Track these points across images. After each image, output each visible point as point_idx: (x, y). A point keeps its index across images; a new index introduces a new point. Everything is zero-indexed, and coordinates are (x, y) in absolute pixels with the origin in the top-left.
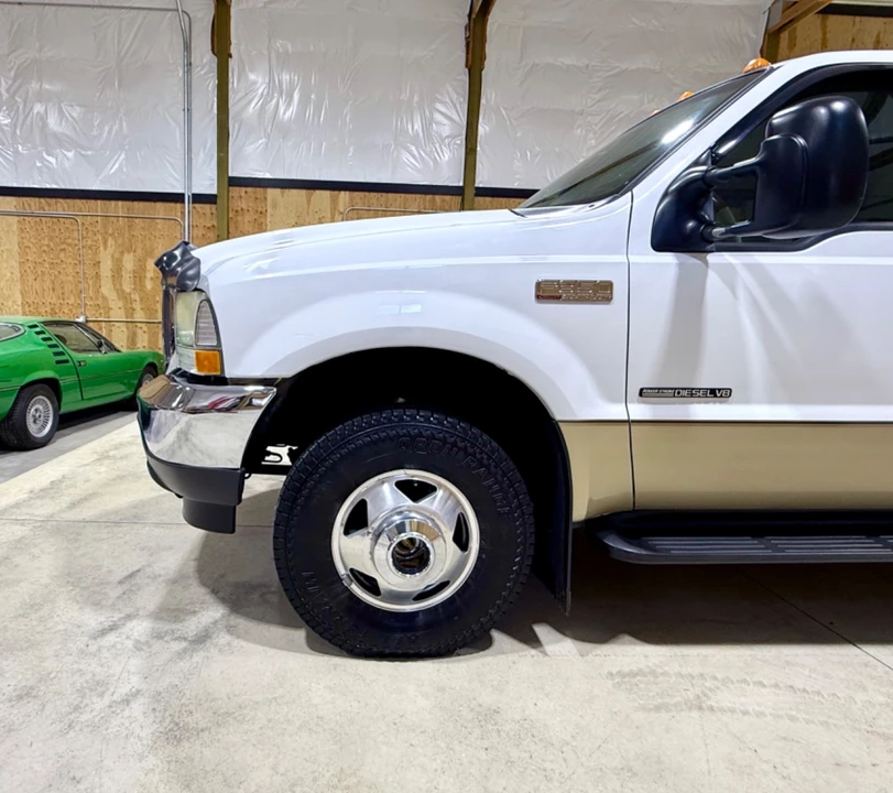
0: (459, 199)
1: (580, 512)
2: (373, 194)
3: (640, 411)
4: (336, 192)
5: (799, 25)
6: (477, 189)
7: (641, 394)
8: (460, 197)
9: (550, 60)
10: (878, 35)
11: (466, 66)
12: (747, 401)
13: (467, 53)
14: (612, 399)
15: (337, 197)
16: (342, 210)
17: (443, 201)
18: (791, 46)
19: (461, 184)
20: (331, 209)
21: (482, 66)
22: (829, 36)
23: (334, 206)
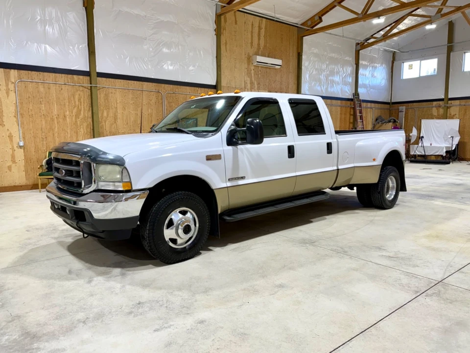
0: (88, 78)
1: (219, 212)
2: (34, 72)
3: (229, 184)
4: (8, 70)
5: (227, 15)
6: (98, 73)
7: (229, 180)
8: (89, 77)
10: (252, 22)
11: (84, 6)
12: (248, 179)
14: (223, 182)
15: (9, 73)
16: (13, 81)
17: (78, 78)
18: (225, 21)
19: (88, 70)
20: (5, 80)
21: (93, 8)
22: (237, 19)
23: (7, 78)
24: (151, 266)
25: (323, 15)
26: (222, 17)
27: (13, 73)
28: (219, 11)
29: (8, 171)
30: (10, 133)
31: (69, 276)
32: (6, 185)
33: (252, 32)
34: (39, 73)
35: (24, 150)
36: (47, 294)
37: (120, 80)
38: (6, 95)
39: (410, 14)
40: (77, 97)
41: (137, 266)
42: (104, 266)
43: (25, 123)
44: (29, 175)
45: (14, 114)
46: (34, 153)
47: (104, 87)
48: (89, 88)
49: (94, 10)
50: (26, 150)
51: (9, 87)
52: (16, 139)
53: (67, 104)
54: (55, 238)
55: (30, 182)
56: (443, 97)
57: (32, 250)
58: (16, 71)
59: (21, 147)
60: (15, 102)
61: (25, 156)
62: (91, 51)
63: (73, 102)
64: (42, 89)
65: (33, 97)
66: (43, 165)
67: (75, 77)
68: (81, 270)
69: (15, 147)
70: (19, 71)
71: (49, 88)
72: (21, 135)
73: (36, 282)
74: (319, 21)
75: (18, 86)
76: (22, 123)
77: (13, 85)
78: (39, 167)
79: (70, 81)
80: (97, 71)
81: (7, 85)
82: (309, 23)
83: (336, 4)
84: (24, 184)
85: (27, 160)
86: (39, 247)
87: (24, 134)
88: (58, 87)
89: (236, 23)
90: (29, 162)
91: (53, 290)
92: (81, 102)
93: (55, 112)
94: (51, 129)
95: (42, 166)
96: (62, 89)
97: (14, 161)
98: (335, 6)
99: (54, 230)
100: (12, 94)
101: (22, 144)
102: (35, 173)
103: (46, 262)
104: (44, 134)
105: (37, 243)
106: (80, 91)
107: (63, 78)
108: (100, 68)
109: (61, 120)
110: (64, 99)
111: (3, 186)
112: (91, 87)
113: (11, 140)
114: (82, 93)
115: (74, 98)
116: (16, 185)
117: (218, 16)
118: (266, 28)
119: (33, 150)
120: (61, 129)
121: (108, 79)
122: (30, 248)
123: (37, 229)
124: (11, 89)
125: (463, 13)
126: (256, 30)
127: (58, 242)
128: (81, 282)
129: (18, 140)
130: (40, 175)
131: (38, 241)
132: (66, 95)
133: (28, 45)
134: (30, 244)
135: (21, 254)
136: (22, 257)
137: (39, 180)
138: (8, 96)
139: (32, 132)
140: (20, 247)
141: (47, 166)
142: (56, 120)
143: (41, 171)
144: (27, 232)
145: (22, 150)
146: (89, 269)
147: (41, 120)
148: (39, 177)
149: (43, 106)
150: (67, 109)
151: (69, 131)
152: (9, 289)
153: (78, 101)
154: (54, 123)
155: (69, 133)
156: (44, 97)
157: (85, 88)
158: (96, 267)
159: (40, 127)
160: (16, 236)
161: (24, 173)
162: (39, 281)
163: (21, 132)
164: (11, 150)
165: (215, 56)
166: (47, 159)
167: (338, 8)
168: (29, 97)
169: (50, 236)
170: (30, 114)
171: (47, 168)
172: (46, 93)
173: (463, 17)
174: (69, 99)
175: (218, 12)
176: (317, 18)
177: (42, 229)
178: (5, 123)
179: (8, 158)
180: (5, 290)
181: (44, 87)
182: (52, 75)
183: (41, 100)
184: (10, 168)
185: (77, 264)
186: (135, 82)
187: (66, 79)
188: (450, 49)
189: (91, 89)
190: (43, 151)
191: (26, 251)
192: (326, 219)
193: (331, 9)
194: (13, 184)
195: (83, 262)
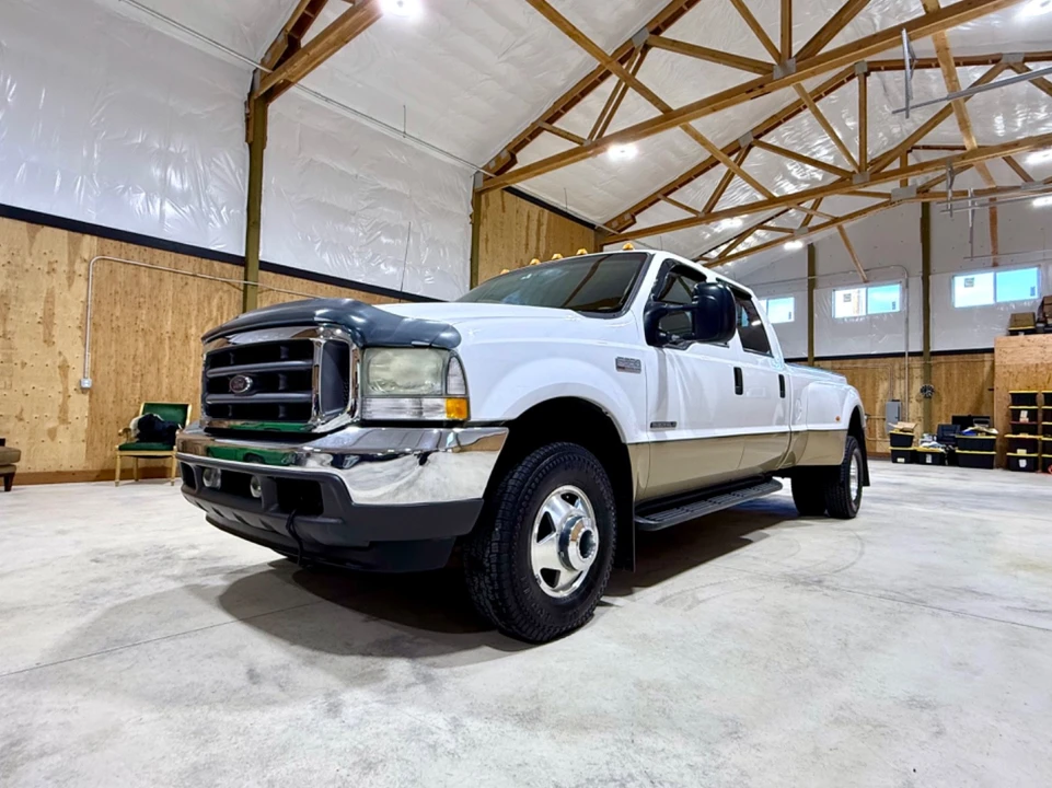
2: (132, 246)
3: (651, 436)
4: (78, 235)
5: (491, 194)
7: (652, 426)
8: (243, 267)
9: (327, 161)
10: (528, 215)
11: (247, 141)
12: (681, 428)
13: (247, 128)
14: (642, 430)
15: (80, 241)
17: (223, 268)
18: (488, 205)
19: (243, 254)
20: (69, 253)
21: (263, 146)
22: (506, 204)
23: (74, 251)
24: (486, 649)
25: (637, 213)
26: (483, 196)
27: (89, 242)
28: (480, 185)
29: (48, 440)
30: (65, 361)
31: (255, 689)
32: (38, 470)
33: (528, 228)
34: (143, 248)
35: (90, 396)
36: (195, 769)
37: (301, 280)
38: (66, 282)
39: (761, 226)
40: (215, 302)
41: (452, 652)
42: (352, 654)
43: (101, 342)
44: (95, 449)
45: (78, 322)
46: (111, 406)
47: (270, 290)
48: (242, 288)
49: (265, 151)
50: (94, 396)
51: (77, 267)
52: (76, 375)
53: (195, 312)
54: (176, 578)
55: (95, 466)
56: (805, 355)
57: (117, 609)
58: (95, 238)
59: (84, 390)
60: (83, 299)
61: (91, 409)
62: (252, 220)
63: (206, 311)
64: (144, 278)
65: (126, 292)
66: (129, 430)
67: (217, 264)
68: (284, 667)
69: (72, 388)
70: (101, 239)
71: (161, 280)
72: (88, 365)
73: (146, 717)
74: (631, 221)
75: (94, 269)
76: (95, 343)
77: (85, 265)
78: (121, 431)
79: (204, 269)
80: (261, 259)
81: (71, 263)
82: (615, 224)
83: (659, 196)
84: (80, 469)
85: (95, 418)
86: (134, 602)
87: (94, 363)
88: (179, 280)
89: (504, 210)
90: (99, 422)
91: (214, 749)
92: (222, 314)
93: (168, 327)
94: (156, 359)
95: (127, 430)
96: (186, 284)
97: (64, 420)
98: (658, 200)
99: (169, 558)
100: (80, 284)
101: (87, 383)
102: (109, 446)
103: (165, 645)
104: (138, 368)
105: (128, 591)
106: (224, 292)
107: (191, 265)
108: (266, 254)
109: (178, 343)
110: (190, 304)
111: (32, 471)
112: (246, 285)
113: (65, 376)
114: (225, 297)
115: (209, 303)
116: (62, 469)
117: (478, 195)
118: (548, 225)
119: (111, 399)
120: (176, 360)
121: (279, 276)
122: (108, 605)
123: (121, 556)
124: (79, 273)
125: (840, 228)
126: (534, 226)
127: (187, 587)
128: (306, 710)
129: (80, 376)
130: (121, 448)
131: (128, 586)
132: (194, 296)
133: (127, 193)
134: (106, 593)
135: (83, 621)
136: (87, 633)
137: (119, 460)
138: (70, 286)
139: (113, 360)
140: (77, 601)
141: (138, 431)
142: (167, 341)
143: (123, 441)
144: (94, 564)
145: (87, 397)
146: (311, 662)
147: (136, 340)
148: (118, 453)
149: (144, 312)
150: (193, 324)
151: (192, 366)
152: (42, 754)
153: (218, 310)
154: (164, 349)
155: (192, 369)
156: (147, 296)
157: (234, 286)
158: (329, 657)
159: (133, 353)
160: (64, 573)
161: (84, 445)
162: (155, 715)
163: (88, 360)
164: (61, 396)
165: (469, 257)
166: (141, 416)
167: (662, 202)
168: (117, 293)
169: (162, 573)
170: (114, 325)
171: (138, 436)
172: (153, 288)
173: (839, 235)
174: (198, 304)
175: (477, 187)
176: (627, 217)
177: (136, 556)
178: (54, 340)
179: (53, 412)
180: (29, 758)
181: (150, 276)
182: (170, 256)
183: (142, 300)
184: (52, 433)
185: (266, 651)
186: (329, 286)
187: (197, 266)
188: (812, 285)
189: (245, 291)
190: (133, 402)
191: (94, 613)
192: (767, 536)
193: (651, 204)
194: (54, 469)
195: (284, 643)
